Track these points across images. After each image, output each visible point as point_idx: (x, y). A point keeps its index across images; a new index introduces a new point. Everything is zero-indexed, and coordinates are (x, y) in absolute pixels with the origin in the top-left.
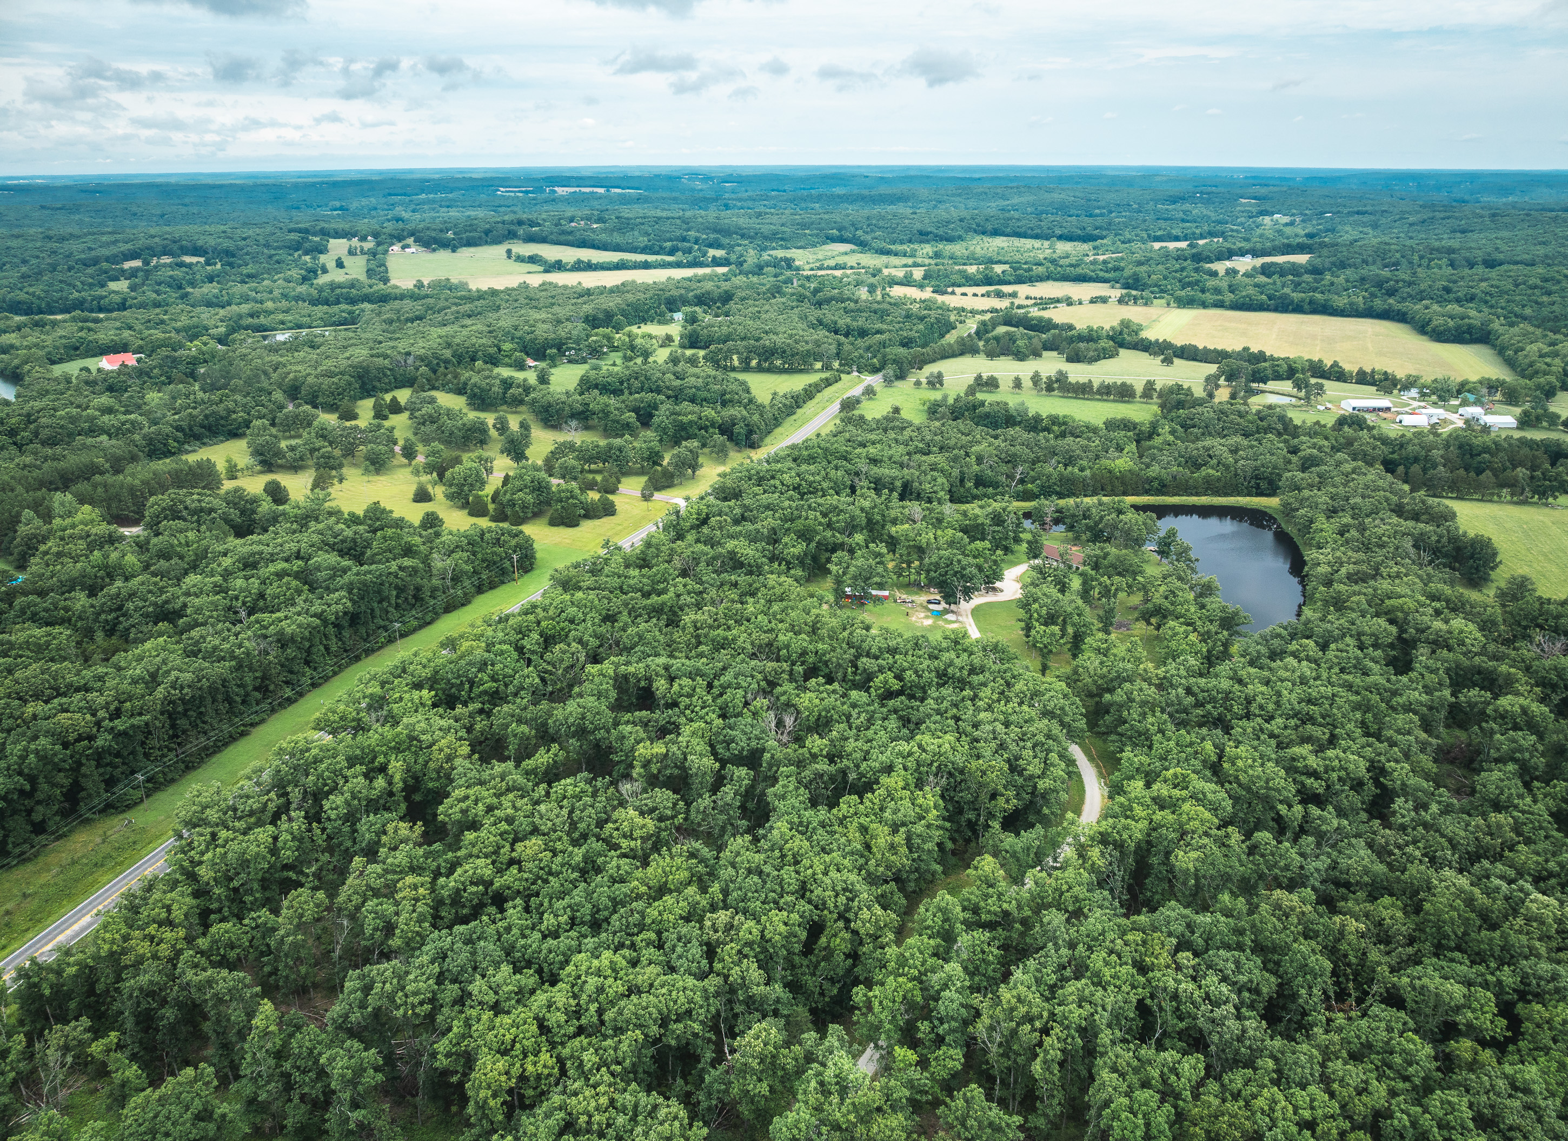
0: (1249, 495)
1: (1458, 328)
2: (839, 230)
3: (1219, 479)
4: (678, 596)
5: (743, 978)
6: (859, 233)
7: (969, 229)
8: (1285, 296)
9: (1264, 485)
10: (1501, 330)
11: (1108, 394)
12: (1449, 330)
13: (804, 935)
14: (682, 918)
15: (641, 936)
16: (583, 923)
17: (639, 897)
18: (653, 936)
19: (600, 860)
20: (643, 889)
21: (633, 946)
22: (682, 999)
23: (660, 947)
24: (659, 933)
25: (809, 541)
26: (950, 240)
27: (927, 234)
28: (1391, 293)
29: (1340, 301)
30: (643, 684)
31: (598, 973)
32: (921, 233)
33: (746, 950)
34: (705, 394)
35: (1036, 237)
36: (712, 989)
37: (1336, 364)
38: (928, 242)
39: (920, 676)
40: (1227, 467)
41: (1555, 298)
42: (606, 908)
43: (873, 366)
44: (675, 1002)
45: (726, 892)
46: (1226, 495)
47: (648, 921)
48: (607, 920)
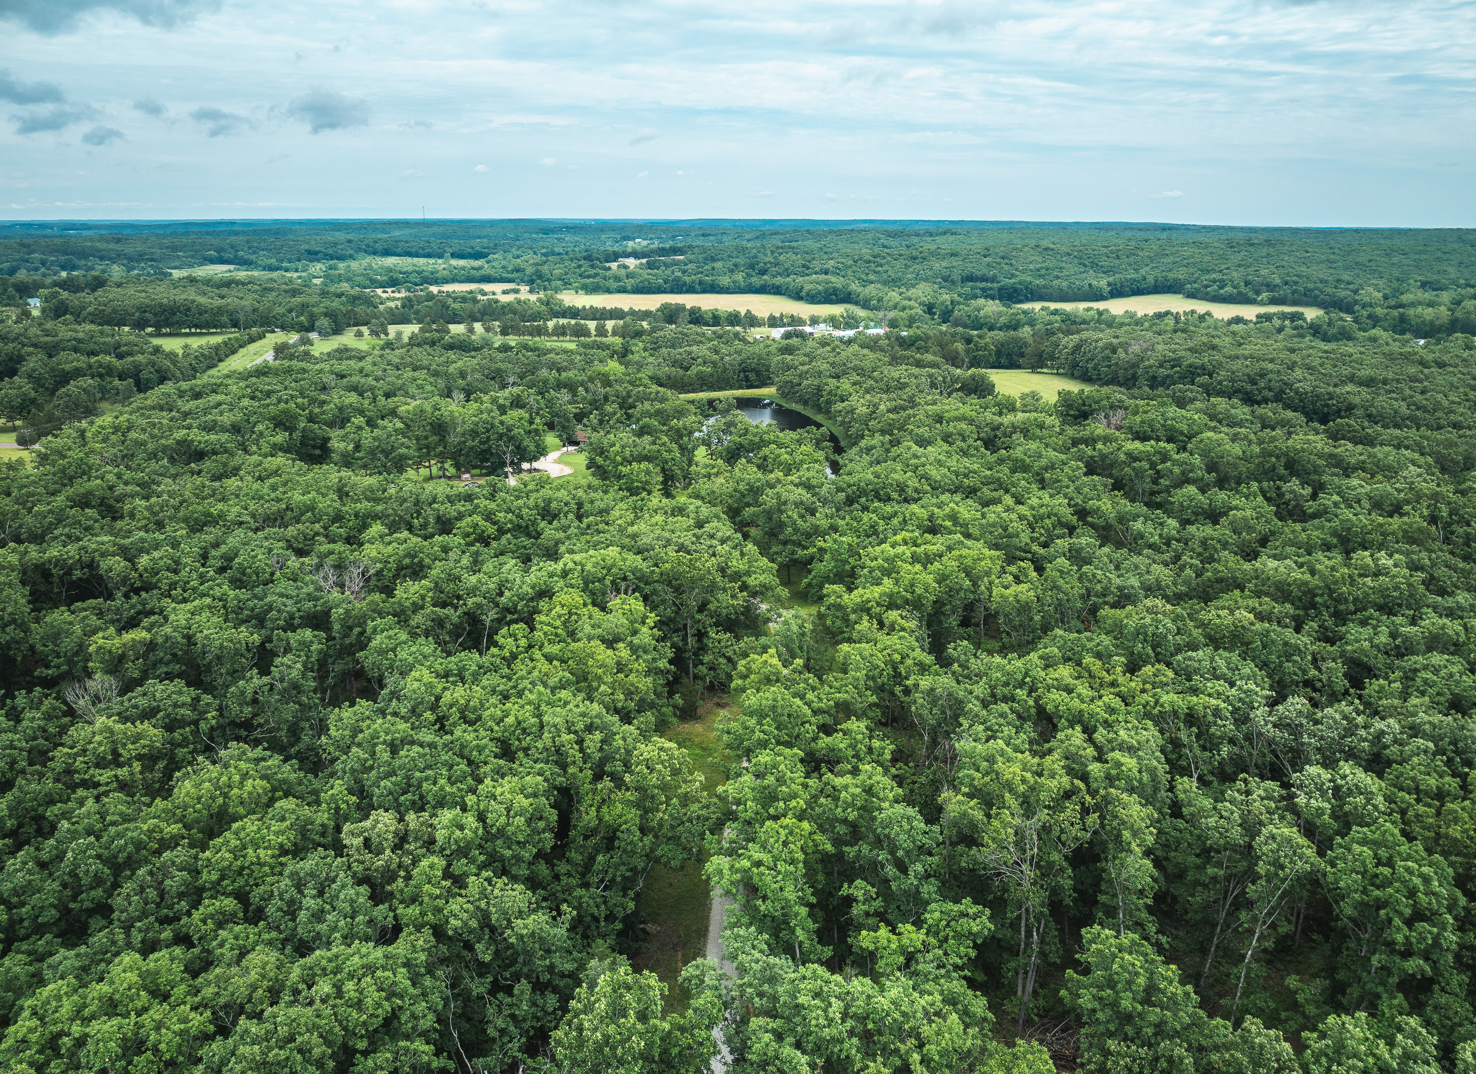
0: (741, 388)
1: (826, 291)
2: (218, 251)
3: (712, 375)
5: (484, 917)
6: (241, 253)
7: (359, 250)
9: (752, 376)
10: (860, 289)
11: (564, 334)
12: (819, 293)
14: (283, 851)
15: (196, 915)
16: (39, 930)
17: (169, 844)
18: (229, 904)
19: (52, 812)
20: (175, 828)
21: (184, 940)
22: (373, 996)
23: (254, 915)
24: (242, 897)
26: (341, 258)
27: (316, 253)
31: (111, 1007)
32: (309, 252)
33: (459, 866)
35: (429, 256)
36: (423, 957)
40: (714, 364)
42: (98, 881)
44: (358, 1005)
45: (360, 791)
46: (721, 389)
47: (208, 877)
48: (104, 910)
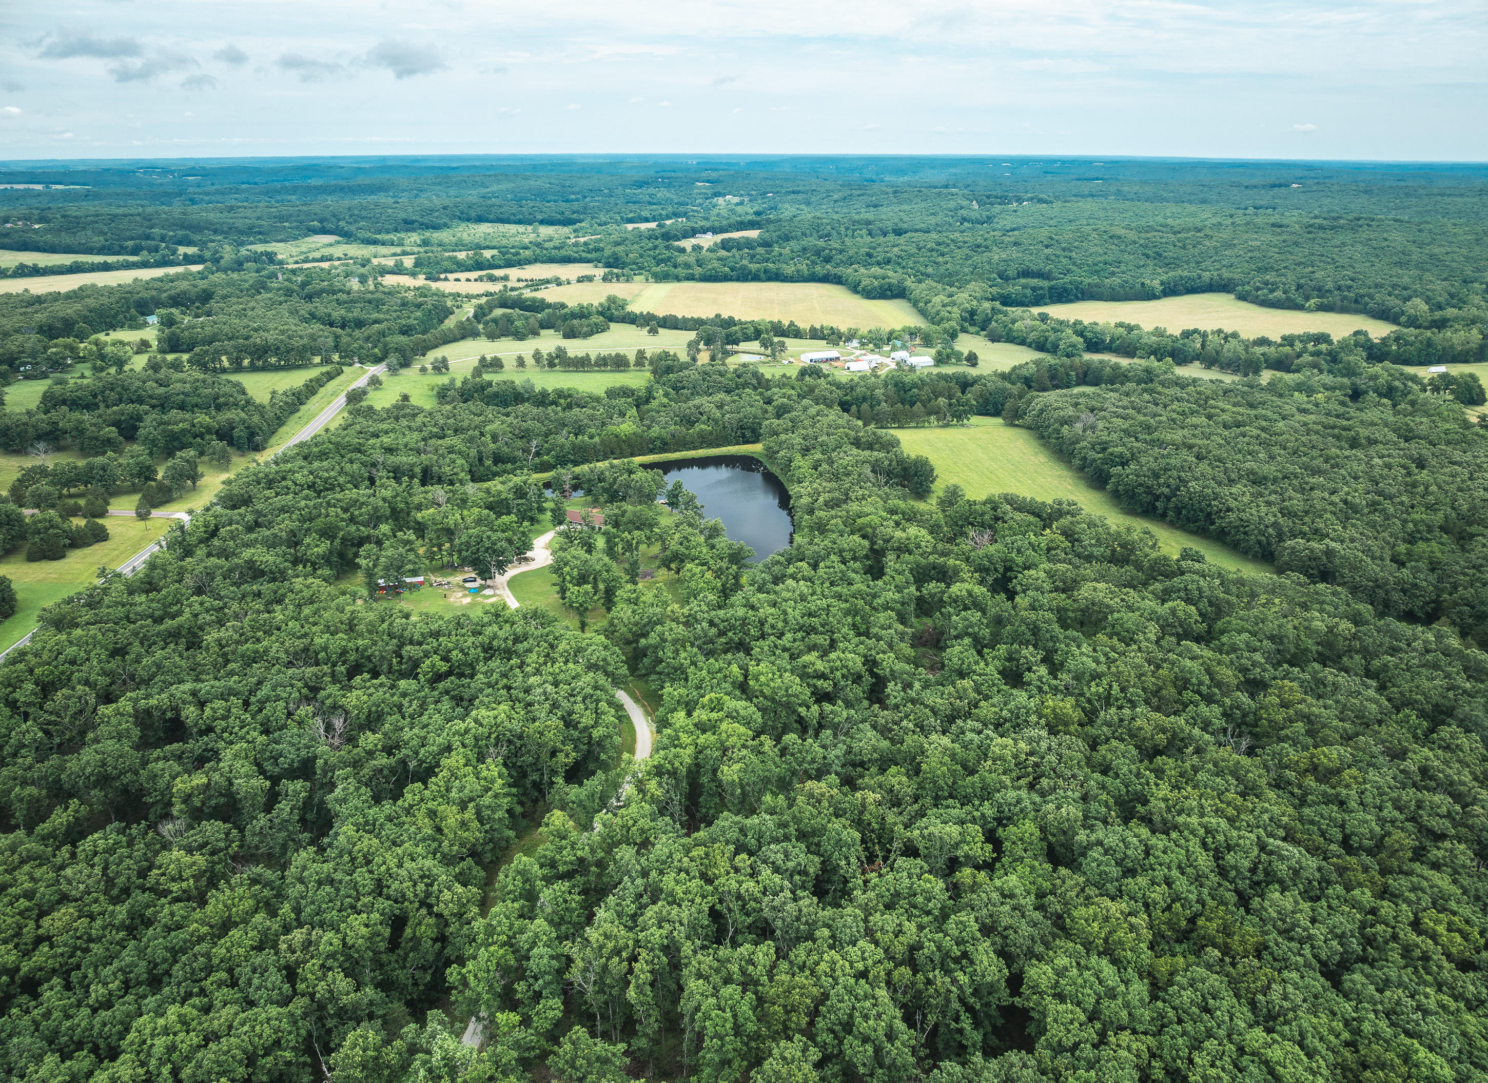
0: (738, 444)
1: (881, 287)
2: (321, 221)
3: (711, 433)
4: (196, 616)
5: (331, 991)
6: (342, 224)
7: (453, 217)
8: (744, 268)
9: (748, 434)
10: (913, 286)
11: (605, 365)
12: (875, 288)
13: (387, 932)
14: (253, 948)
15: (210, 980)
16: (140, 984)
17: (201, 939)
18: (224, 975)
19: (149, 912)
20: (205, 929)
21: (203, 992)
22: (268, 1031)
23: (234, 984)
24: (230, 971)
25: (332, 538)
26: (436, 227)
27: (413, 222)
28: (828, 260)
29: (789, 270)
30: (169, 715)
31: (166, 1031)
32: (406, 222)
33: (330, 962)
34: (195, 400)
35: (519, 222)
36: (299, 1012)
37: (792, 324)
38: (414, 230)
39: (466, 654)
40: (716, 421)
41: (947, 258)
42: (165, 960)
43: (375, 355)
44: (260, 1036)
45: (297, 910)
46: (718, 446)
47: (215, 961)
48: (168, 973)
